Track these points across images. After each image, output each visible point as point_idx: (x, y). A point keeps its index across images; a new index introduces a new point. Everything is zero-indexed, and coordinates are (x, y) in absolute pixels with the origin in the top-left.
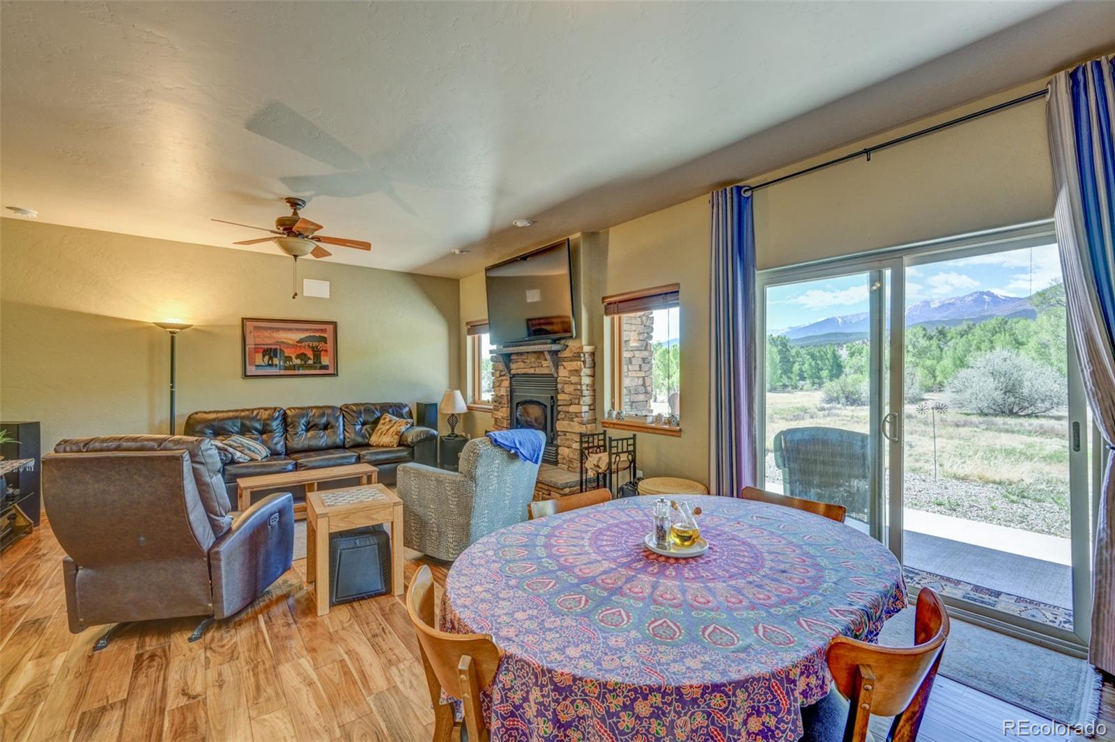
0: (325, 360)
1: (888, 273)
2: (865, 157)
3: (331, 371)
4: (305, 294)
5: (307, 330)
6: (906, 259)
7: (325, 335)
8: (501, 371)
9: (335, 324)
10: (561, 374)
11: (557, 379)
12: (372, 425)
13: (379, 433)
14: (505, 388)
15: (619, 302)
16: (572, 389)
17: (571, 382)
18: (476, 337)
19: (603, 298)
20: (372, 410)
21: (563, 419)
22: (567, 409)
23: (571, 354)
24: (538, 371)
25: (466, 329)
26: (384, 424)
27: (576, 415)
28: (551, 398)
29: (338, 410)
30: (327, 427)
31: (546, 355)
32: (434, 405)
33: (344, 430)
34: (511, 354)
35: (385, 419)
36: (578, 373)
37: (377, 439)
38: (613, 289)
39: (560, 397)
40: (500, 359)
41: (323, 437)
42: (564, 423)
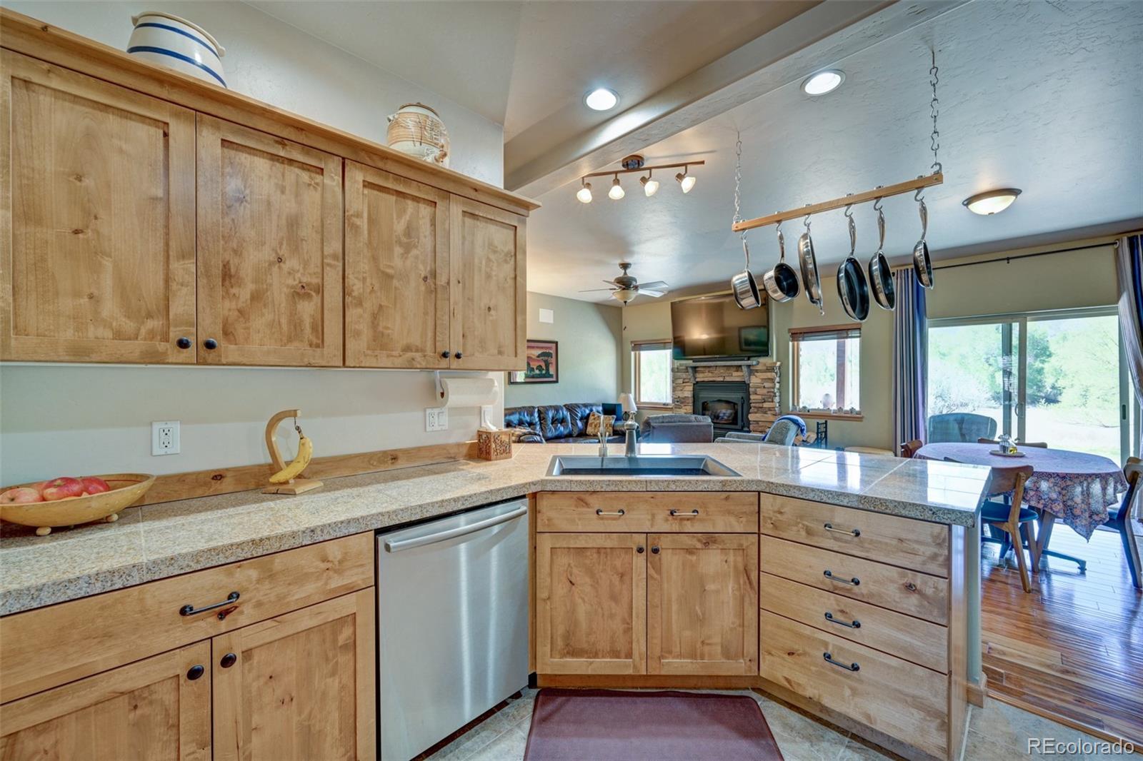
0: (552, 371)
1: (1016, 327)
2: (1006, 261)
3: (554, 379)
4: (541, 320)
5: (542, 348)
6: (1028, 318)
7: (550, 351)
8: (684, 379)
9: (556, 343)
10: (754, 381)
11: (749, 384)
12: (585, 419)
13: (593, 426)
14: (688, 392)
15: (804, 333)
16: (765, 391)
17: (764, 387)
18: (637, 352)
19: (790, 330)
20: (583, 408)
21: (756, 413)
22: (761, 405)
23: (765, 368)
24: (728, 379)
25: (631, 346)
26: (594, 419)
27: (770, 409)
28: (742, 398)
29: (564, 408)
30: (563, 421)
31: (743, 367)
32: (620, 405)
33: (572, 423)
34: (698, 367)
35: (594, 415)
36: (772, 380)
37: (593, 430)
38: (798, 324)
39: (752, 397)
40: (690, 370)
41: (562, 429)
42: (757, 415)
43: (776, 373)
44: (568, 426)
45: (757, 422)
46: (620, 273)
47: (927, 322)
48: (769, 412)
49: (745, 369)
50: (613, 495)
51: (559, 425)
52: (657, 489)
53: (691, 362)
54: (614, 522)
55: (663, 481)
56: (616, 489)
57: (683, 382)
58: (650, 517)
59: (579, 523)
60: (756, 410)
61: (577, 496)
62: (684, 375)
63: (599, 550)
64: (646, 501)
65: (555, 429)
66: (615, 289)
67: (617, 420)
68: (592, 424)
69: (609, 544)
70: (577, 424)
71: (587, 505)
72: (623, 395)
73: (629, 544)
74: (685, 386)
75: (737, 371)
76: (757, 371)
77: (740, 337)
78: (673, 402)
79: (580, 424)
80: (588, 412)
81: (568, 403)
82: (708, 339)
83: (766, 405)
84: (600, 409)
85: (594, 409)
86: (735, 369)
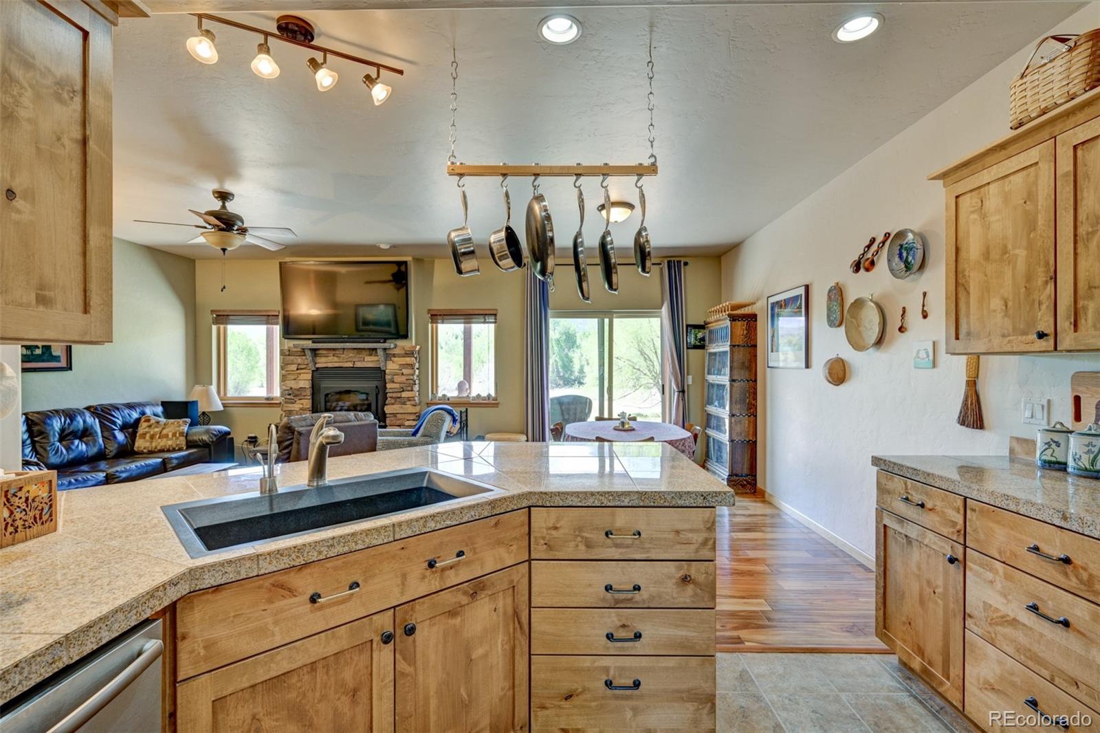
1: (607, 321)
3: (63, 364)
6: (615, 315)
8: (299, 364)
10: (391, 367)
11: (385, 371)
12: (131, 428)
13: (148, 437)
14: (304, 381)
15: (444, 315)
16: (403, 379)
17: (402, 374)
18: (222, 327)
19: (429, 310)
20: (127, 411)
21: (393, 404)
22: (399, 395)
23: (403, 352)
24: (358, 365)
25: (210, 317)
26: (150, 426)
27: (409, 399)
28: (377, 387)
29: (88, 414)
30: (85, 434)
31: (378, 351)
32: (195, 403)
33: (103, 436)
34: (319, 349)
35: (148, 420)
36: (411, 366)
37: (148, 444)
38: (438, 304)
39: (388, 386)
40: (308, 353)
41: (83, 447)
42: (394, 406)
43: (416, 358)
44: (95, 441)
45: (394, 415)
46: (216, 205)
47: (550, 312)
48: (408, 403)
49: (380, 352)
50: (339, 562)
51: (77, 442)
52: (410, 533)
53: (310, 342)
54: (341, 607)
55: (417, 520)
56: (346, 549)
57: (297, 369)
58: (399, 581)
59: (277, 629)
60: (393, 401)
61: (271, 581)
62: (299, 360)
63: (313, 666)
64: (394, 557)
65: (68, 449)
66: (206, 228)
67: (192, 425)
68: (145, 434)
69: (333, 648)
70: (115, 437)
71: (292, 592)
72: (198, 388)
73: (368, 635)
74: (300, 374)
75: (371, 355)
76: (394, 356)
77: (356, 315)
78: (282, 395)
79: (120, 436)
80: (135, 415)
81: (94, 403)
82: (318, 315)
83: (404, 395)
84: (159, 410)
85: (148, 411)
86: (368, 352)
